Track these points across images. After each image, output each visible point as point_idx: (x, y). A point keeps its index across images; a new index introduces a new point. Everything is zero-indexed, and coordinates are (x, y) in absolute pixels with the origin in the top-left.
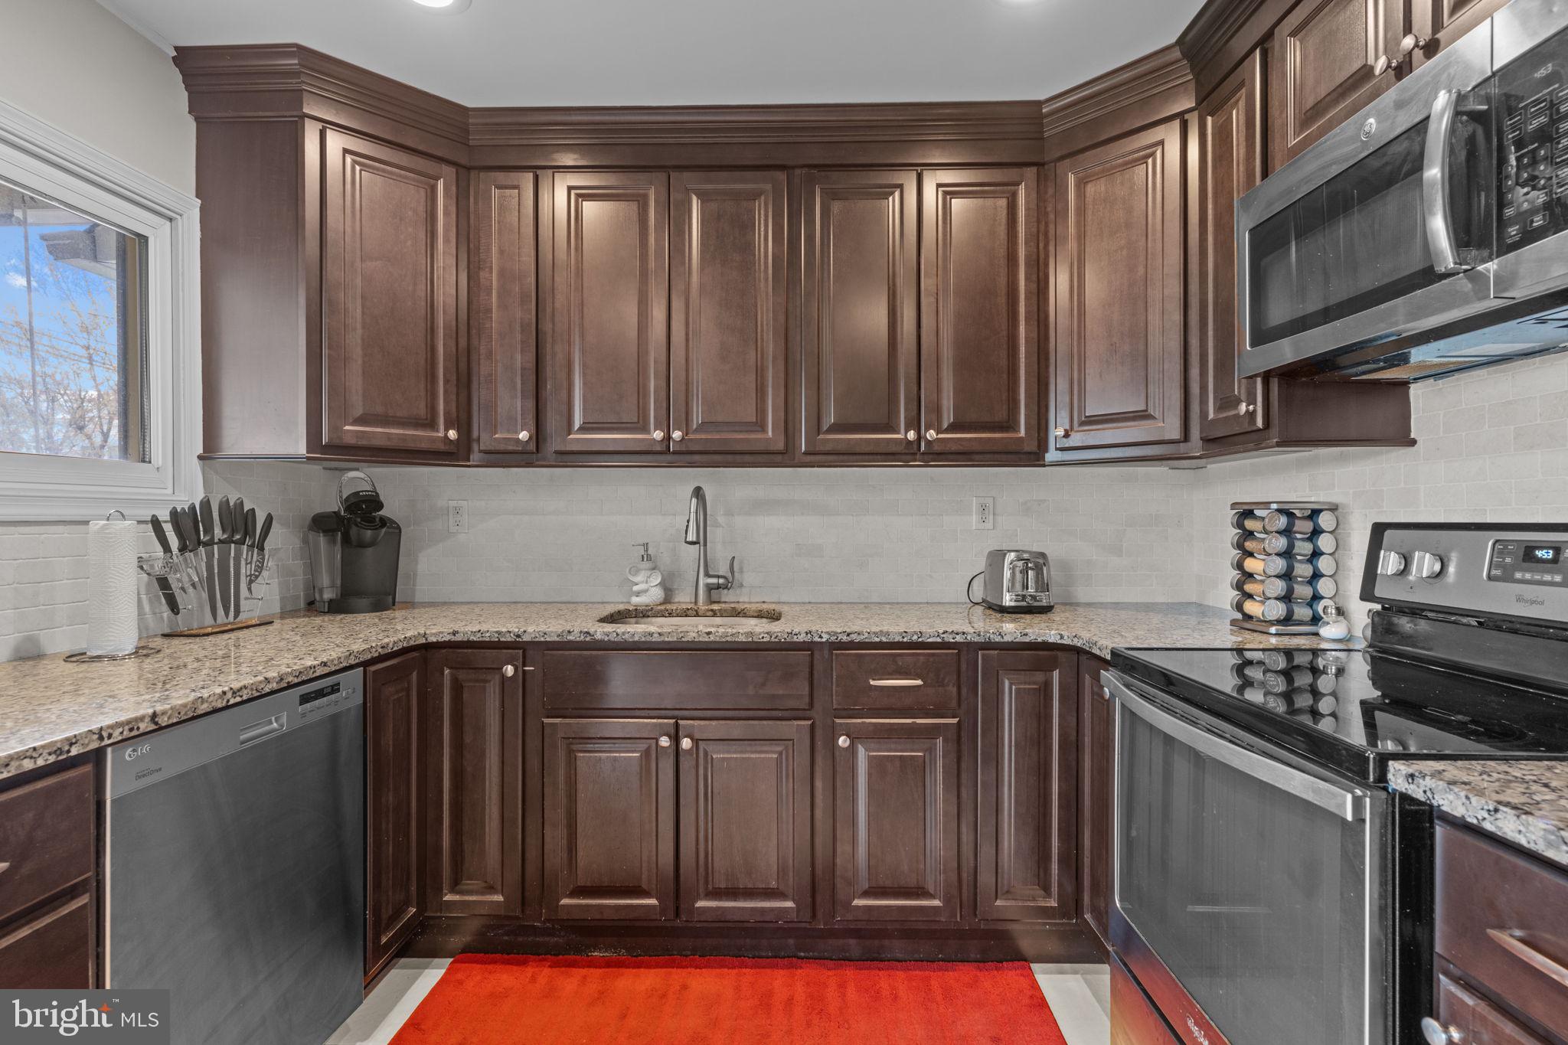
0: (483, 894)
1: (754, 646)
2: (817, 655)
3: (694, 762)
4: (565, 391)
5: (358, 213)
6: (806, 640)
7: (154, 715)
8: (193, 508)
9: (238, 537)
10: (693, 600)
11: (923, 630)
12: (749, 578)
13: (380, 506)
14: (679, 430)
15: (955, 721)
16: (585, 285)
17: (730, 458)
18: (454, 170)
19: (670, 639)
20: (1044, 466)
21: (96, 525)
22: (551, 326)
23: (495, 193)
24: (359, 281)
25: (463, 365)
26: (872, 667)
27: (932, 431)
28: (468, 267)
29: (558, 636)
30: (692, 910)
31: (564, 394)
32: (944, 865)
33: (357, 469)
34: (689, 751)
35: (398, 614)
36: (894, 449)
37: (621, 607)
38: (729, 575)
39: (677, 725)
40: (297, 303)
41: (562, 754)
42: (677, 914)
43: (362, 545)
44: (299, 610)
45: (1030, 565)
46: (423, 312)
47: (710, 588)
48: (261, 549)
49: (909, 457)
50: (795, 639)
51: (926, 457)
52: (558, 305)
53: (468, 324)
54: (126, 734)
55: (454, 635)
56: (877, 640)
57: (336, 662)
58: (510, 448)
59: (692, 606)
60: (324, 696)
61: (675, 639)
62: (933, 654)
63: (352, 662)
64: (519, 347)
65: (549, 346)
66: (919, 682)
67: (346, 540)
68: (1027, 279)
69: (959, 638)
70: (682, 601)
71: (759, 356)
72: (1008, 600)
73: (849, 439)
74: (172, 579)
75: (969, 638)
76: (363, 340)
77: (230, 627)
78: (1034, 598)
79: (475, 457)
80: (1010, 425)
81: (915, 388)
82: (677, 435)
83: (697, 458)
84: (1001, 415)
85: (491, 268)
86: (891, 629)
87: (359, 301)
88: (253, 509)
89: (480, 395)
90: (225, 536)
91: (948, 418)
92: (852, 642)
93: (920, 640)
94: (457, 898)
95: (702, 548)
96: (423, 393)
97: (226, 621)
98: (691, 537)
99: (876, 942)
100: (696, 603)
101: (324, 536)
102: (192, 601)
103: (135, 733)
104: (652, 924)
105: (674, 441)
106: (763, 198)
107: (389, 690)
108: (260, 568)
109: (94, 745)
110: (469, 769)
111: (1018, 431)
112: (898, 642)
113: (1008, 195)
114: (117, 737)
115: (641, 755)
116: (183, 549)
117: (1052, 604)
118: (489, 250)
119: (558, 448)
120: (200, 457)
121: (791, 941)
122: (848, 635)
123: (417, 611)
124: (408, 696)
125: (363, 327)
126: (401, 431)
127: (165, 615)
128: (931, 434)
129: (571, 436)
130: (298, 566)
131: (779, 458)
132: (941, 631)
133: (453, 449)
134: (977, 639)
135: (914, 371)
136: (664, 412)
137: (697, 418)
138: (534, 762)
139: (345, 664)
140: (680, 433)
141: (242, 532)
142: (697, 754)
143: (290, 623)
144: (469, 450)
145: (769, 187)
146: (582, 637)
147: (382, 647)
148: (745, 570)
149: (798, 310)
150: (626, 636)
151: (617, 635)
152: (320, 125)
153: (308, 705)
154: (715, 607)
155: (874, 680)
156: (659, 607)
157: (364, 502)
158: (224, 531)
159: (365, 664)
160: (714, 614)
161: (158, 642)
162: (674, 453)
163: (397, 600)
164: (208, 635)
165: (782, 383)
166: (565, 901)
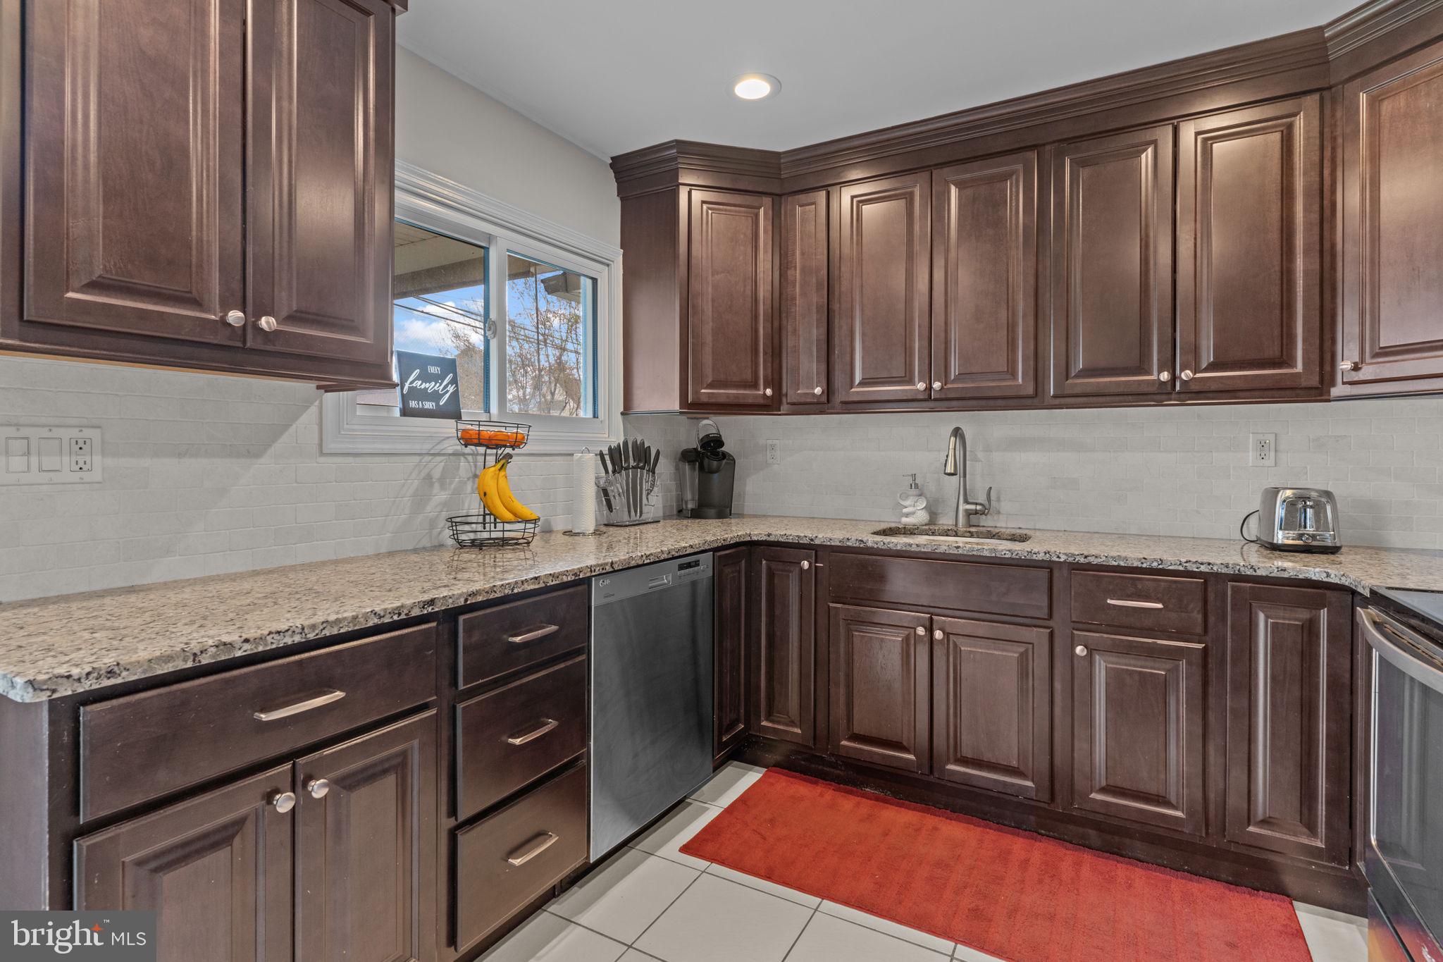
0: (787, 725)
1: (998, 561)
2: (1056, 574)
3: (945, 651)
4: (848, 355)
5: (710, 243)
6: (1045, 558)
7: (612, 563)
8: (619, 445)
9: (642, 464)
10: (954, 524)
11: (1164, 558)
12: (1005, 506)
13: (721, 444)
14: (939, 381)
15: (1201, 646)
16: (864, 271)
17: (983, 403)
18: (770, 199)
19: (925, 550)
20: (1329, 401)
21: (577, 456)
22: (838, 305)
23: (798, 209)
24: (710, 290)
25: (776, 341)
26: (1111, 587)
27: (1188, 372)
28: (780, 269)
29: (840, 542)
30: (943, 770)
31: (848, 358)
32: (1187, 780)
33: (707, 418)
34: (941, 641)
35: (733, 521)
36: (1146, 390)
37: (893, 525)
38: (986, 503)
39: (931, 620)
40: (675, 309)
41: (842, 630)
42: (931, 772)
43: (712, 472)
44: (674, 515)
45: (1308, 503)
46: (750, 305)
47: (969, 514)
48: (654, 473)
49: (1164, 397)
50: (1034, 557)
51: (1182, 396)
52: (843, 289)
53: (780, 310)
54: (601, 571)
55: (769, 536)
56: (1116, 564)
57: (698, 546)
58: (808, 400)
59: (954, 528)
60: (691, 567)
61: (930, 550)
62: (1175, 582)
63: (707, 547)
64: (815, 323)
65: (836, 321)
66: (1160, 606)
67: (701, 468)
68: (1306, 210)
69: (1203, 568)
70: (944, 523)
71: (1010, 313)
72: (1280, 537)
73: (1098, 383)
74: (609, 489)
75: (1215, 568)
76: (712, 330)
77: (637, 522)
78: (1313, 537)
79: (784, 408)
80: (1284, 359)
81: (1170, 330)
82: (937, 385)
83: (954, 403)
84: (1273, 351)
85: (796, 267)
86: (1130, 555)
87: (710, 303)
88: (649, 447)
89: (788, 362)
90: (635, 464)
91: (1207, 356)
92: (1089, 563)
93: (1160, 567)
94: (770, 725)
95: (962, 479)
96: (750, 364)
97: (635, 519)
98: (950, 469)
99: (1117, 839)
100: (956, 525)
101: (689, 465)
102: (619, 503)
103: (604, 571)
104: (912, 775)
105: (934, 390)
106: (1014, 177)
107: (727, 570)
108: (653, 486)
109: (588, 574)
110: (778, 634)
111: (1295, 366)
112: (1137, 567)
113: (1281, 129)
114: (597, 573)
115: (902, 640)
116: (614, 472)
117: (1338, 545)
118: (794, 254)
119: (843, 399)
120: (622, 414)
121: (1032, 818)
122: (1086, 557)
123: (745, 520)
124: (739, 577)
125: (713, 321)
126: (735, 392)
127: (605, 512)
128: (1187, 375)
129: (853, 390)
130: (672, 485)
131: (1029, 402)
132: (1183, 560)
133: (769, 402)
134: (1224, 570)
135: (1169, 315)
136: (927, 367)
137: (954, 371)
138: (823, 636)
139: (702, 548)
140: (940, 384)
141: (644, 461)
142: (948, 644)
143: (669, 522)
144: (780, 403)
145: (1020, 167)
146: (858, 544)
147: (724, 540)
148: (1002, 499)
149: (1048, 271)
150: (891, 546)
151: (884, 544)
152: (688, 188)
153: (683, 572)
154: (973, 529)
155: (1111, 599)
156: (924, 527)
157: (713, 441)
158: (634, 461)
159: (715, 550)
160: (972, 535)
161: (604, 529)
162: (936, 400)
163: (732, 512)
164: (627, 526)
165: (1032, 336)
166: (844, 743)
